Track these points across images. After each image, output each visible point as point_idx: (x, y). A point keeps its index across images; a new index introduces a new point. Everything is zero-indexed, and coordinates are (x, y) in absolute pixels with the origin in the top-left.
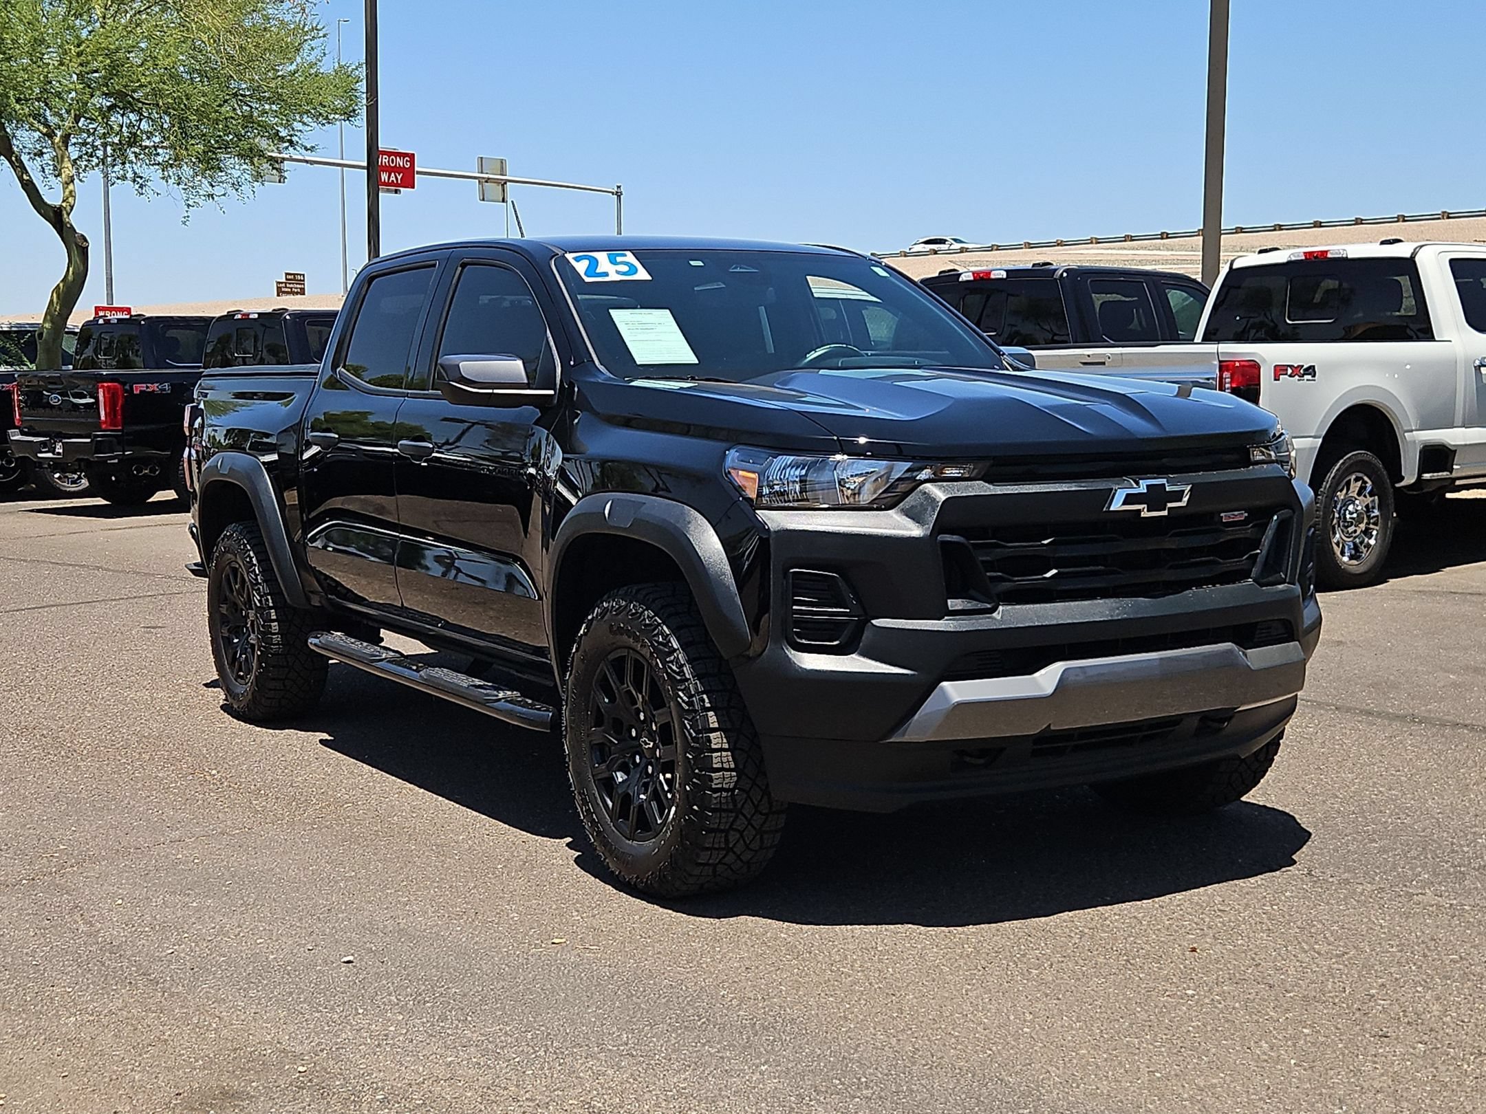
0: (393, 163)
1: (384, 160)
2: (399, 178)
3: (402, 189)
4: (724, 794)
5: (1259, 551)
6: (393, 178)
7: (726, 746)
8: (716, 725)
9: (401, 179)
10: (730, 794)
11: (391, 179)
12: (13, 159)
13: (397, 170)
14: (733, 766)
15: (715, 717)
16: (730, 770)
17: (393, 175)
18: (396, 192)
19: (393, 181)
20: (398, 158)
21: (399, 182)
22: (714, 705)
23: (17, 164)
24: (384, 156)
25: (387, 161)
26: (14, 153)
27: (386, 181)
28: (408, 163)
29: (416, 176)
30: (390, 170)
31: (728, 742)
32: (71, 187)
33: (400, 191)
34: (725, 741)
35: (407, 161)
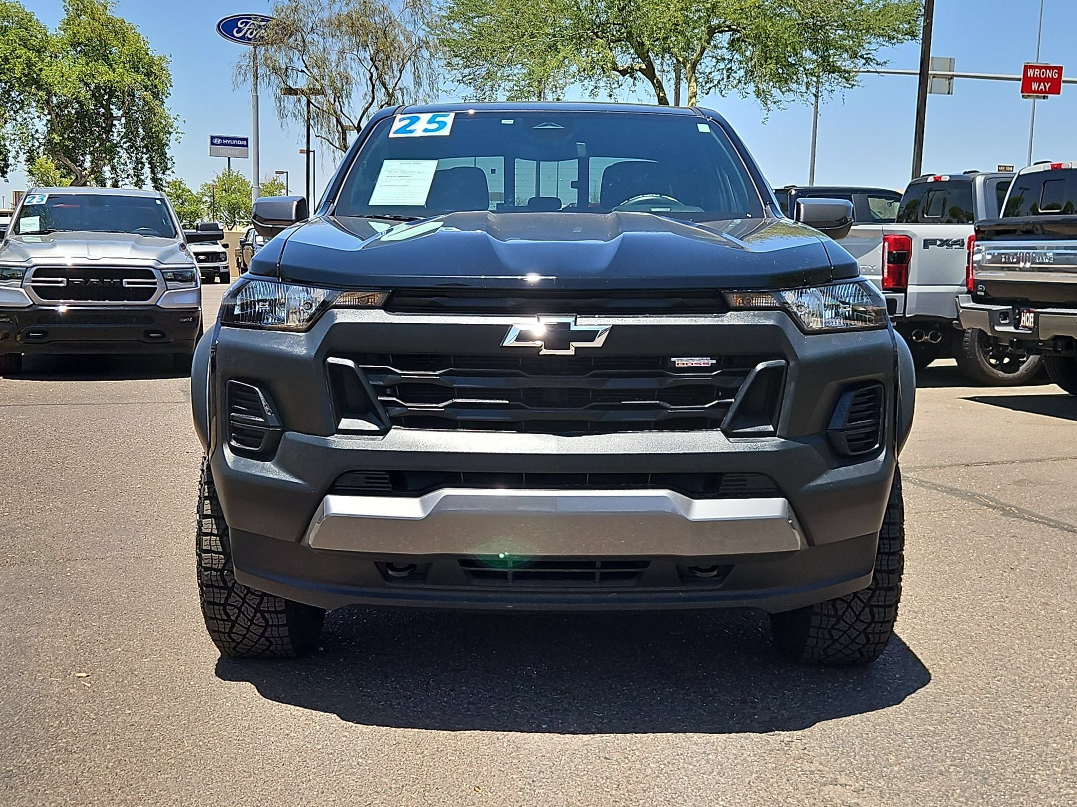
0: (1043, 75)
1: (1036, 73)
2: (1047, 87)
3: (1049, 95)
4: (214, 573)
5: (733, 400)
6: (1042, 87)
7: (215, 532)
8: (209, 512)
9: (1049, 88)
10: (219, 573)
11: (1040, 88)
12: (655, 81)
13: (1046, 80)
14: (220, 550)
15: (209, 505)
16: (219, 553)
17: (1042, 84)
18: (1044, 98)
19: (1042, 89)
20: (1048, 71)
21: (1047, 90)
22: (211, 495)
23: (657, 85)
24: (1036, 70)
25: (1038, 73)
26: (656, 77)
27: (1036, 89)
28: (1057, 75)
29: (1062, 84)
30: (1039, 80)
31: (218, 529)
32: (693, 100)
33: (1047, 97)
34: (214, 527)
35: (1056, 73)
